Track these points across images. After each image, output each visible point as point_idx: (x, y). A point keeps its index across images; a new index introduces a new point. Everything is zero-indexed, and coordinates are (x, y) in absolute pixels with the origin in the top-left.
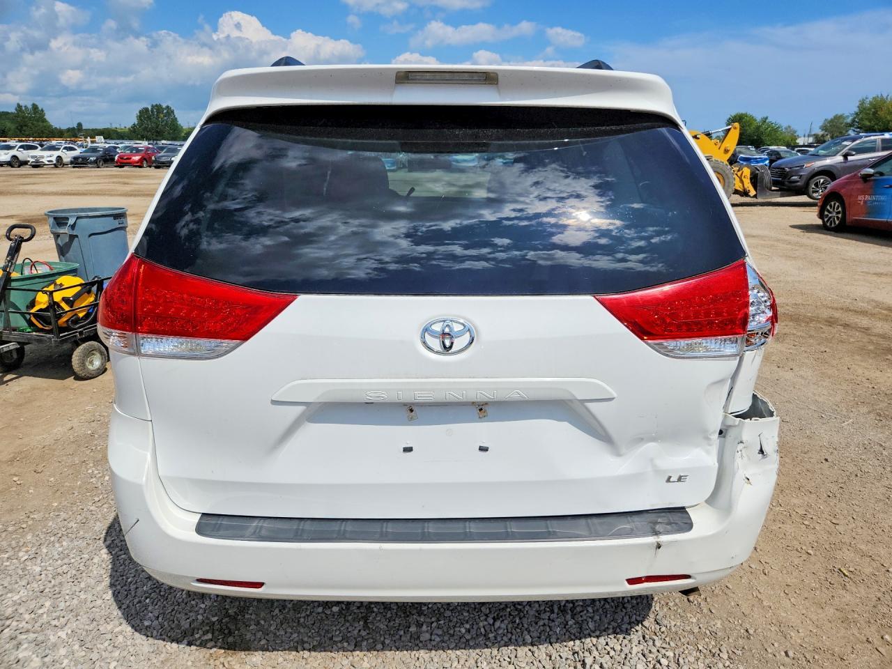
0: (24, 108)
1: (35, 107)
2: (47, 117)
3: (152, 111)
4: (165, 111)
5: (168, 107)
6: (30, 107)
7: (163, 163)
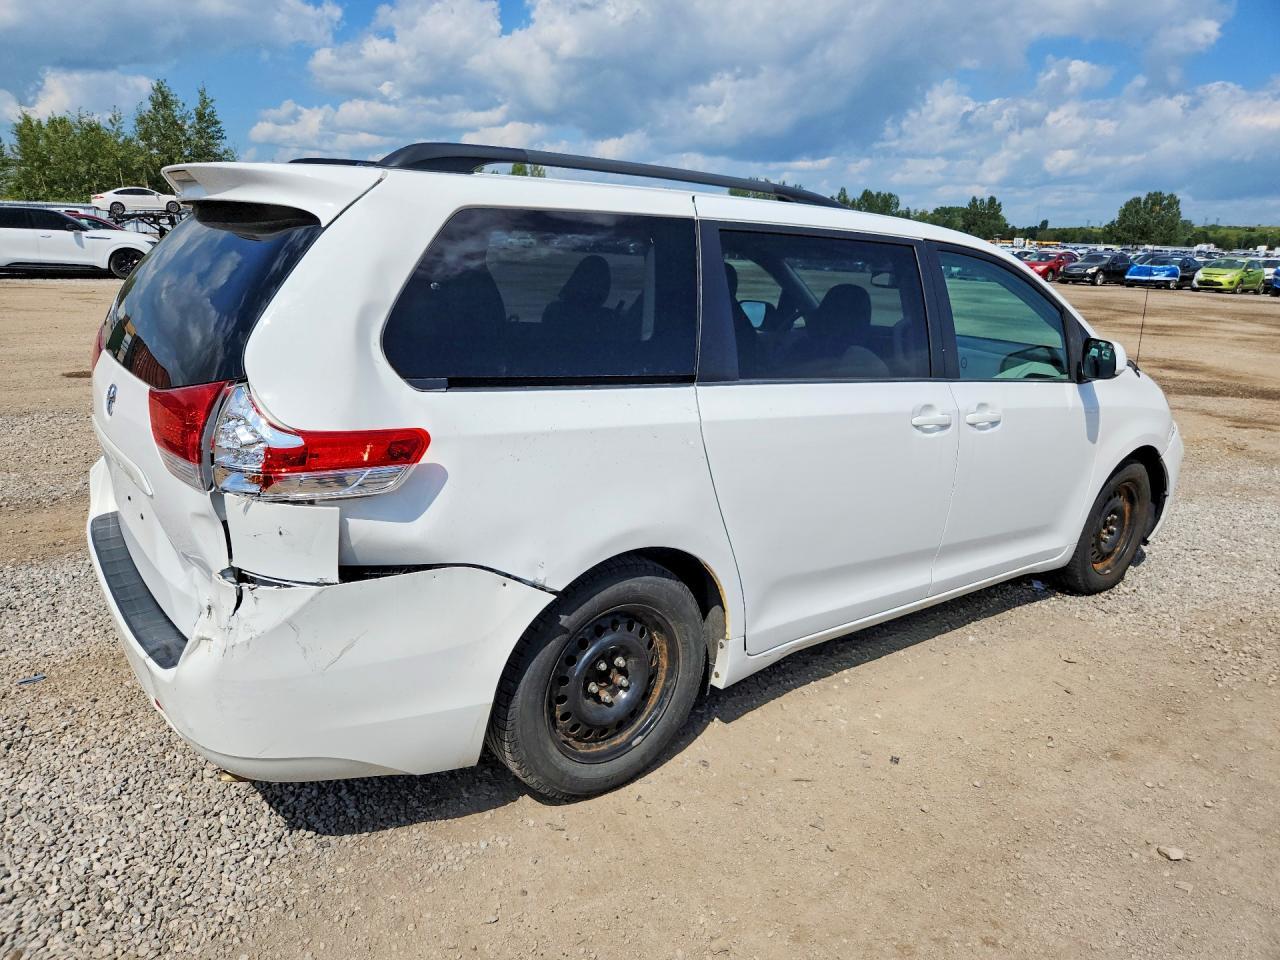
0: (978, 203)
1: (992, 200)
2: (1003, 213)
3: (1146, 203)
4: (1165, 202)
5: (1172, 196)
6: (986, 200)
7: (1073, 276)
